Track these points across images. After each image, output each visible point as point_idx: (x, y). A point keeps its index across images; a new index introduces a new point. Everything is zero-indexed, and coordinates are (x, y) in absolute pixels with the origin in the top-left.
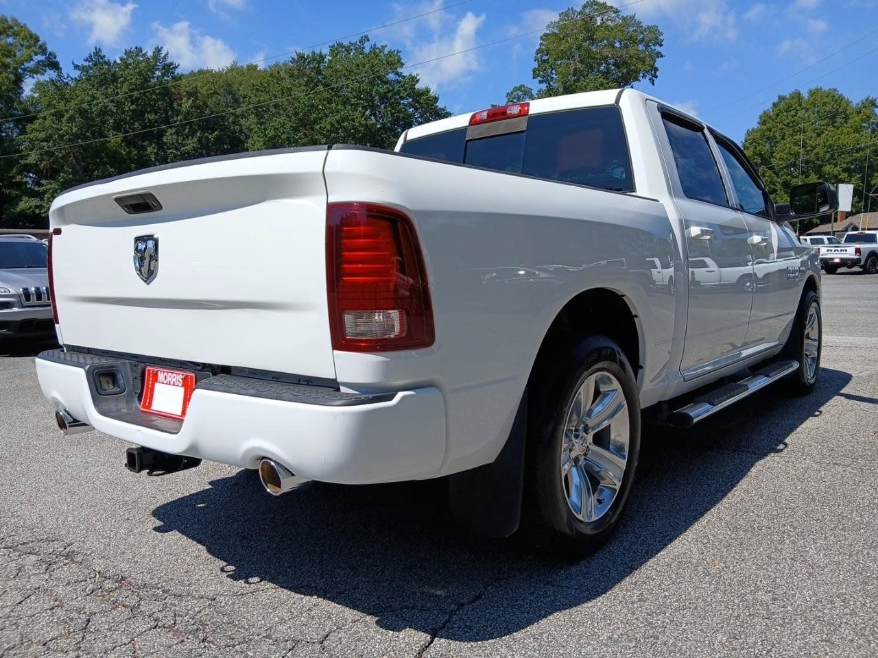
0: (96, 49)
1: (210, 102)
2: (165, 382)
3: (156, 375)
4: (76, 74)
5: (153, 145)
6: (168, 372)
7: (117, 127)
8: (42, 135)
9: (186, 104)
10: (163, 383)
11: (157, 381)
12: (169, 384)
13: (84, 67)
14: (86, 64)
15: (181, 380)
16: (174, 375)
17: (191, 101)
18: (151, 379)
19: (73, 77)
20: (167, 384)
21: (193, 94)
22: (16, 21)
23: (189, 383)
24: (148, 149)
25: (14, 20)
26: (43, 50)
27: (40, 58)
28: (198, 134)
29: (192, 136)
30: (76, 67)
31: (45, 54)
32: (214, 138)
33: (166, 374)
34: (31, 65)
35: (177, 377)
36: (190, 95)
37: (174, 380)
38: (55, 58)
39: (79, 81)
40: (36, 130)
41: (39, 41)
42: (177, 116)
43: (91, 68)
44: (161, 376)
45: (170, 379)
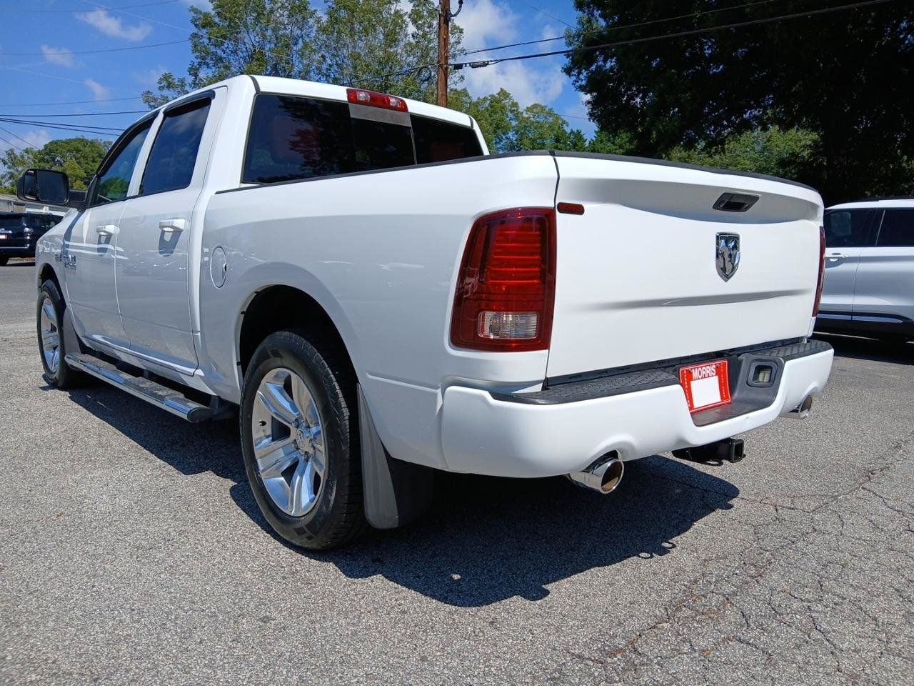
2: (700, 377)
3: (690, 373)
6: (701, 367)
10: (699, 379)
11: (692, 380)
12: (704, 377)
15: (714, 371)
16: (708, 367)
18: (686, 379)
20: (702, 378)
23: (722, 370)
33: (700, 369)
35: (710, 368)
37: (708, 372)
44: (695, 374)
45: (704, 372)
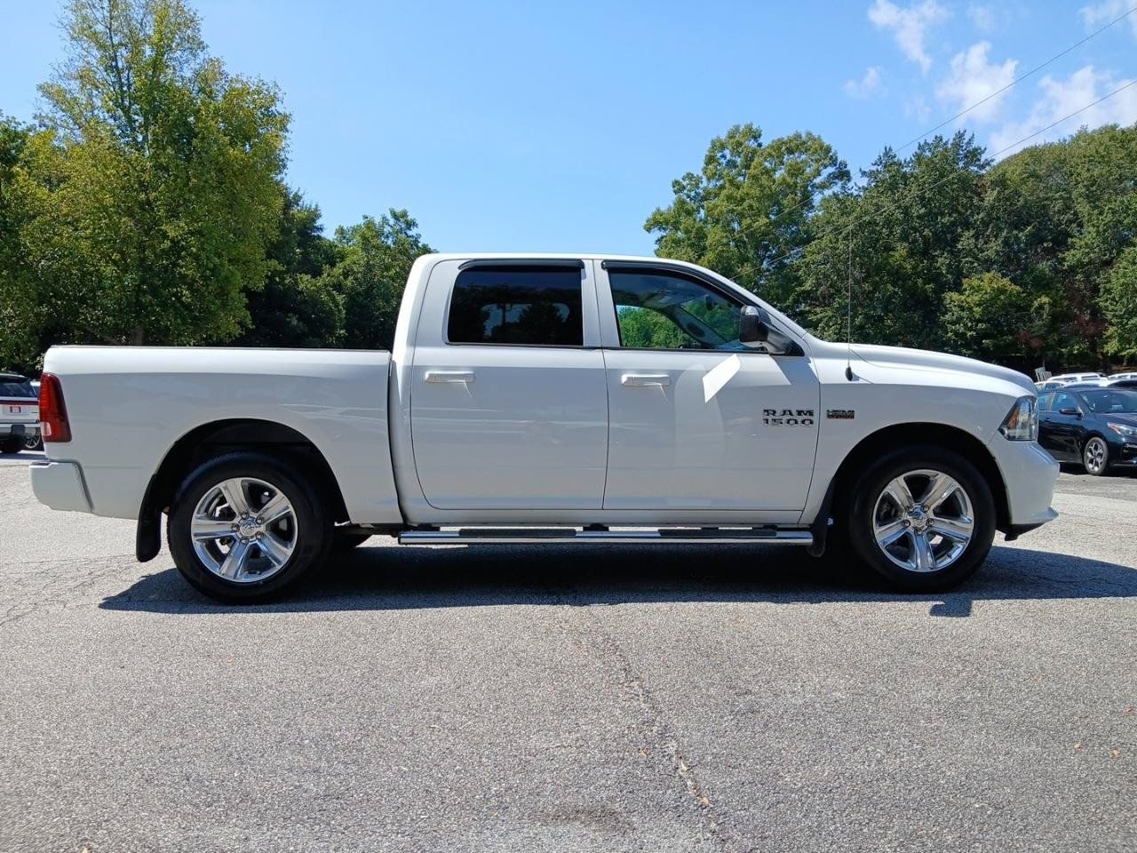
0: (886, 149)
1: (1024, 190)
4: (864, 182)
5: (945, 255)
7: (904, 237)
8: (819, 258)
9: (990, 197)
13: (872, 172)
14: (874, 168)
17: (995, 192)
19: (861, 186)
21: (1001, 182)
22: (811, 134)
24: (940, 260)
25: (809, 134)
26: (834, 161)
27: (831, 170)
28: (1004, 234)
29: (996, 237)
30: (864, 173)
31: (836, 165)
32: (1026, 236)
34: (818, 180)
36: (994, 184)
38: (845, 167)
39: (867, 189)
40: (812, 253)
41: (829, 152)
42: (978, 214)
43: (880, 173)
